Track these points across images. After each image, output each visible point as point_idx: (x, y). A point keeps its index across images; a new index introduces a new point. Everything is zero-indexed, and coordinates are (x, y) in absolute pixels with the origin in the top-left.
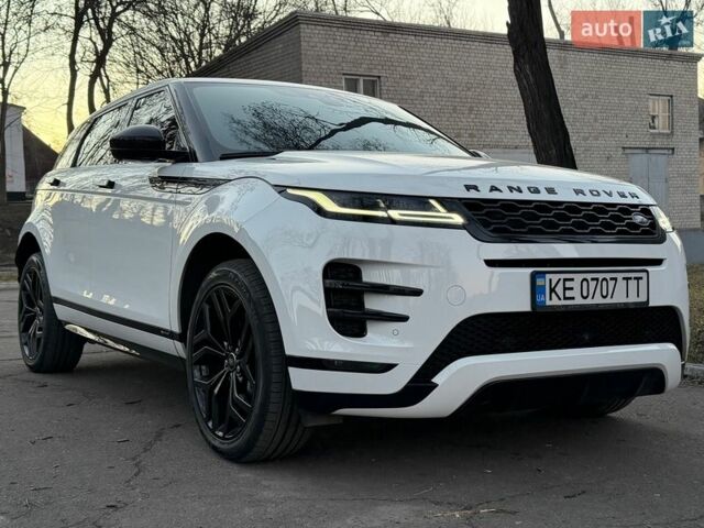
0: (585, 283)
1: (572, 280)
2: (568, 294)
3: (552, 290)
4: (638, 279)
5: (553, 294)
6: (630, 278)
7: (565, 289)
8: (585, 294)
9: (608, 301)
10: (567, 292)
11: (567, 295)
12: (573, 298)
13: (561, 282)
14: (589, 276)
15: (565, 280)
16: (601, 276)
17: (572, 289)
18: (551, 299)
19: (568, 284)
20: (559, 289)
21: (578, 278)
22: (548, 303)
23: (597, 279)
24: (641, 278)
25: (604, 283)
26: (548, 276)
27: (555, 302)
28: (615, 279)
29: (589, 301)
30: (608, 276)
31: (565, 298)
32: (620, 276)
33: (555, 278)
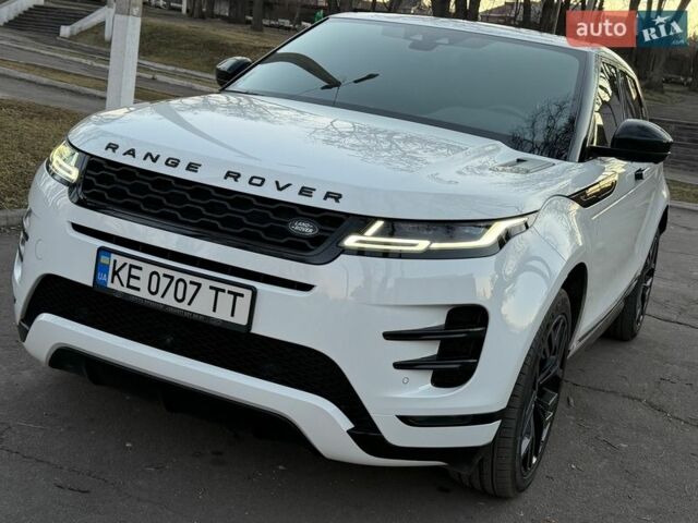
0: (155, 277)
1: (140, 269)
2: (133, 282)
3: (115, 273)
4: (236, 295)
5: (116, 278)
6: (223, 291)
7: (130, 276)
8: (153, 290)
9: (183, 306)
10: (132, 280)
11: (131, 284)
12: (138, 289)
13: (127, 267)
14: (161, 271)
15: (131, 266)
16: (177, 275)
17: (138, 278)
18: (112, 282)
19: (134, 272)
20: (124, 274)
21: (148, 269)
22: (110, 285)
23: (172, 278)
24: (242, 295)
25: (181, 285)
26: (114, 257)
27: (116, 286)
28: (199, 285)
29: (157, 298)
30: (188, 278)
31: (128, 286)
32: (206, 283)
33: (121, 260)
